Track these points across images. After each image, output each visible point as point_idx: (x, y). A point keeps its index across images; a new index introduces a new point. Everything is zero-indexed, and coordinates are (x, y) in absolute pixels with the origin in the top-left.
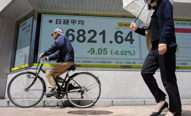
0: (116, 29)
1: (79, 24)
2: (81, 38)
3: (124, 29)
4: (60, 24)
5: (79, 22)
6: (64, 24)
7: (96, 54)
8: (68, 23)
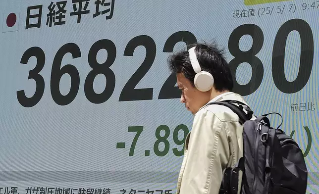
0: (237, 14)
1: (97, 13)
2: (100, 84)
3: (270, 13)
4: (38, 25)
5: (97, 8)
6: (50, 26)
7: (147, 153)
8: (61, 17)
